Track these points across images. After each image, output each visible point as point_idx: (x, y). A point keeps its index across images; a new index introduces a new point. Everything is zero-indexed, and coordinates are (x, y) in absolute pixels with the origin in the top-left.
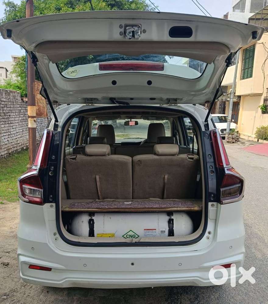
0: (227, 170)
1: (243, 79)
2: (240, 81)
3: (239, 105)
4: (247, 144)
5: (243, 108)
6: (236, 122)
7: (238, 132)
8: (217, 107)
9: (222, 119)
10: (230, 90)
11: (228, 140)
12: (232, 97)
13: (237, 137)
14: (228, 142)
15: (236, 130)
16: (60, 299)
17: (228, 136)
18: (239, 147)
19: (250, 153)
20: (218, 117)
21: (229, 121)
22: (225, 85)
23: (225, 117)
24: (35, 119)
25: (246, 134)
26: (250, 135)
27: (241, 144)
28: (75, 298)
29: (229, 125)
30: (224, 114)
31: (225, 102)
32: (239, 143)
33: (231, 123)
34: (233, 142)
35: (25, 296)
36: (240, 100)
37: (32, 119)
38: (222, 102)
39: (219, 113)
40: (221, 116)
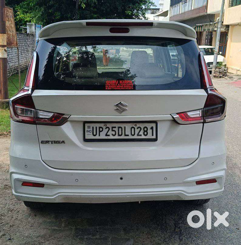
0: (211, 90)
1: (231, 7)
2: (228, 8)
3: (228, 35)
4: (235, 78)
5: (231, 39)
6: (224, 55)
7: (225, 65)
8: (203, 38)
9: (209, 51)
10: (218, 19)
11: (214, 75)
12: (219, 26)
13: (225, 71)
14: (215, 76)
15: (224, 64)
16: (49, 221)
17: (214, 69)
18: (226, 81)
19: (238, 88)
20: (204, 49)
21: (216, 53)
22: (212, 14)
23: (211, 49)
24: (6, 48)
25: (235, 68)
26: (238, 69)
27: (228, 79)
28: (63, 220)
29: (216, 58)
30: (211, 45)
31: (211, 32)
32: (226, 77)
33: (218, 56)
34: (220, 77)
35: (13, 219)
36: (228, 30)
37: (3, 48)
38: (209, 32)
39: (205, 45)
40: (208, 48)
